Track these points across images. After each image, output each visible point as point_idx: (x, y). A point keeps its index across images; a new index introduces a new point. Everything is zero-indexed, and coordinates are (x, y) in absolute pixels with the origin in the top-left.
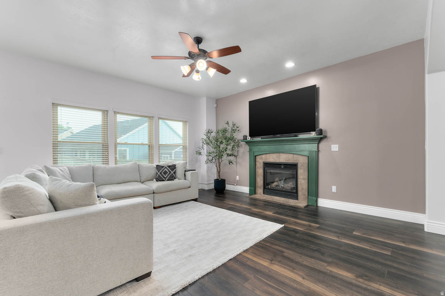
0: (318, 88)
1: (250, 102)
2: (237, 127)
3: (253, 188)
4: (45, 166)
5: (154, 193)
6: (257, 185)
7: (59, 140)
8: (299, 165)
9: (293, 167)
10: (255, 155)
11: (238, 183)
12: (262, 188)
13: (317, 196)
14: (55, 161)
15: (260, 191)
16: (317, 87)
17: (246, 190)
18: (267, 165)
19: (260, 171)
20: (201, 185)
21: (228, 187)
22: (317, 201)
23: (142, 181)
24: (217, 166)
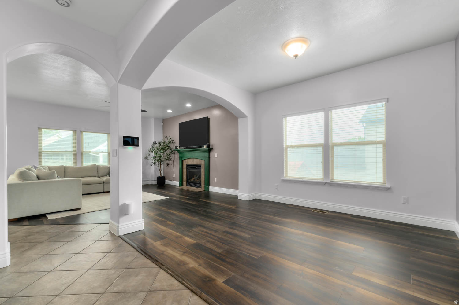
0: (210, 118)
1: (180, 124)
2: (173, 140)
3: (181, 182)
4: (34, 166)
5: (104, 183)
6: (183, 180)
7: (43, 150)
8: (202, 166)
9: (200, 166)
10: (182, 160)
11: (174, 179)
12: (186, 182)
13: (209, 185)
14: (40, 162)
15: (185, 183)
16: (208, 118)
17: (177, 183)
18: (188, 166)
19: (185, 170)
20: (150, 181)
21: (167, 182)
22: (208, 188)
23: (99, 176)
24: (159, 167)
